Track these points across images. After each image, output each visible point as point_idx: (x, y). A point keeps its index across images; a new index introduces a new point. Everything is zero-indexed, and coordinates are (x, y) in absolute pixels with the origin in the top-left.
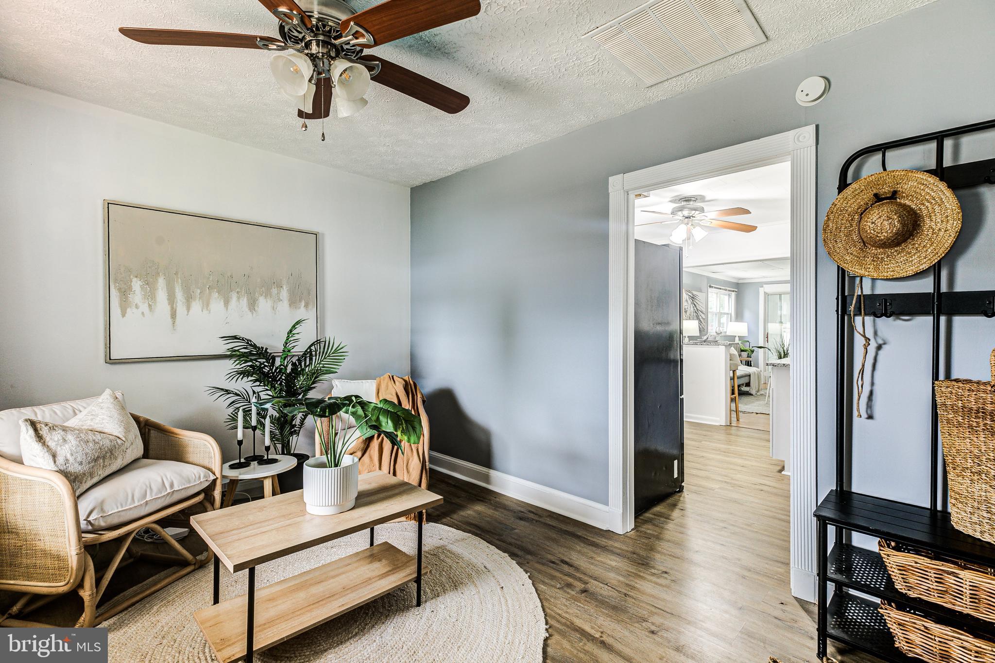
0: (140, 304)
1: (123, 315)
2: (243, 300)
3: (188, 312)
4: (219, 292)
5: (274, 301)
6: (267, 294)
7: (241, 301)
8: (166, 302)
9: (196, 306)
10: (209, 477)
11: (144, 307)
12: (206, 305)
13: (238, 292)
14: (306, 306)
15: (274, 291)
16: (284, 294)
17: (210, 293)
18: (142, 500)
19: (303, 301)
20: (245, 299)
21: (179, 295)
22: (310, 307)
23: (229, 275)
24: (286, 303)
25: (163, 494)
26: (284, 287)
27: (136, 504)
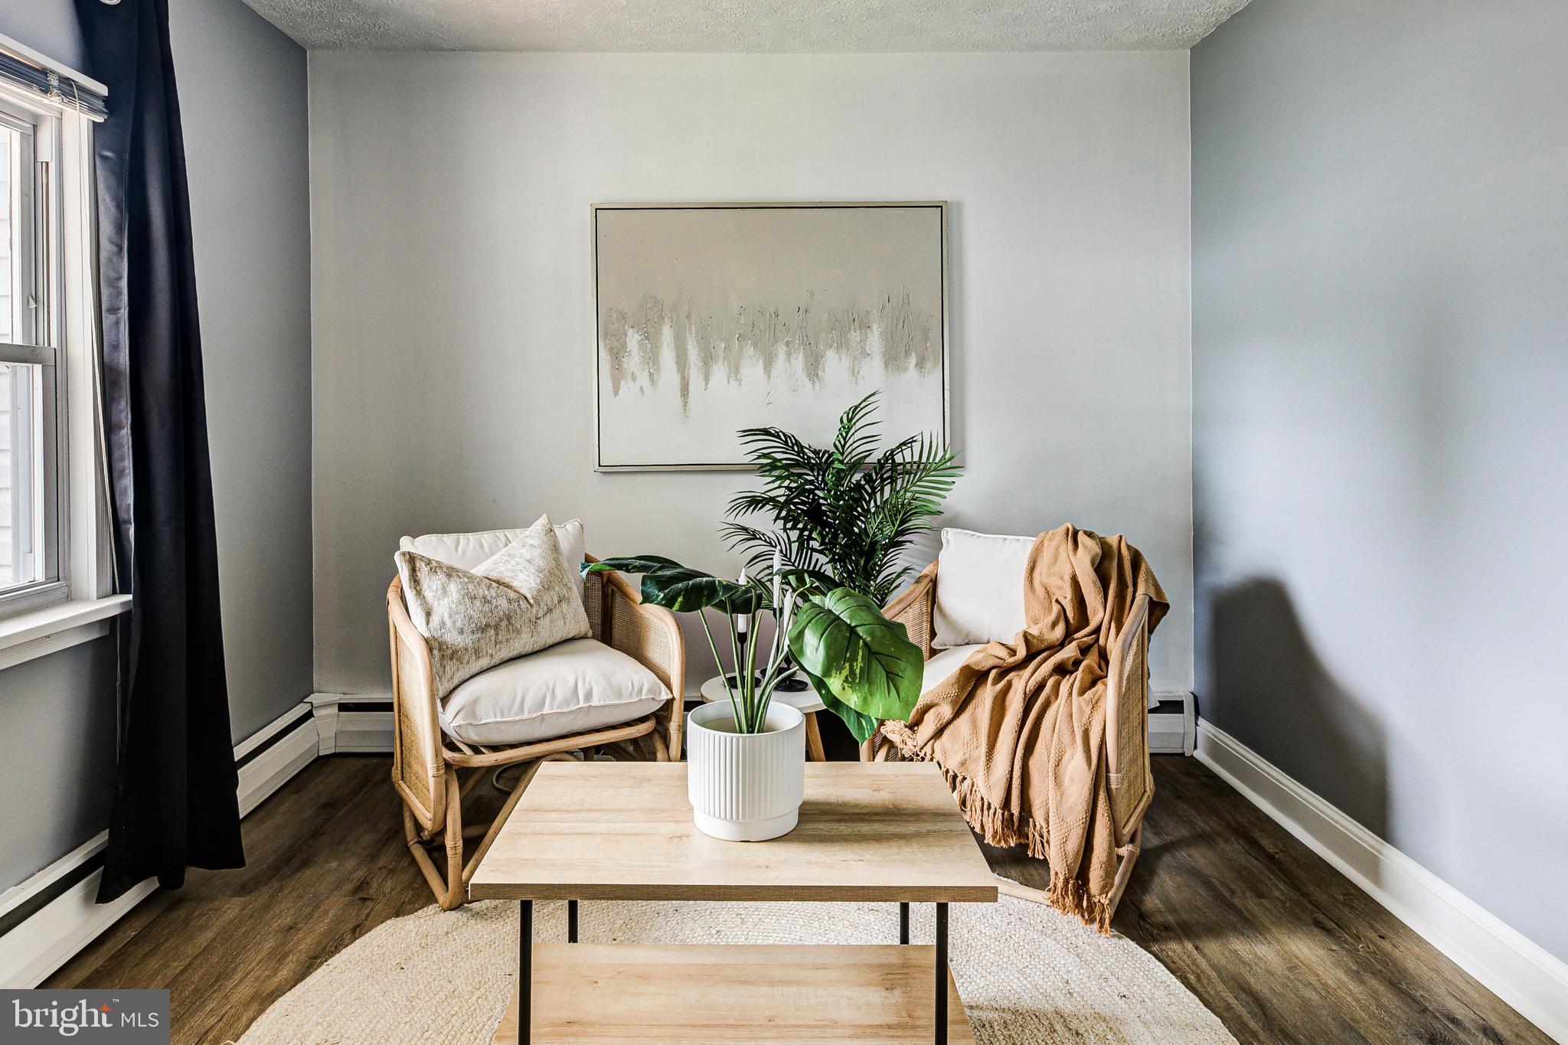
0: (637, 373)
1: (616, 393)
2: (796, 359)
3: (707, 384)
4: (755, 345)
5: (855, 358)
6: (842, 344)
7: (793, 360)
8: (674, 367)
9: (719, 372)
10: (660, 693)
11: (643, 378)
12: (735, 371)
13: (787, 344)
14: (920, 364)
15: (855, 336)
16: (875, 341)
17: (741, 349)
18: (535, 712)
19: (914, 355)
20: (801, 356)
21: (693, 355)
22: (928, 366)
23: (772, 311)
24: (877, 361)
25: (572, 708)
26: (875, 327)
27: (525, 716)
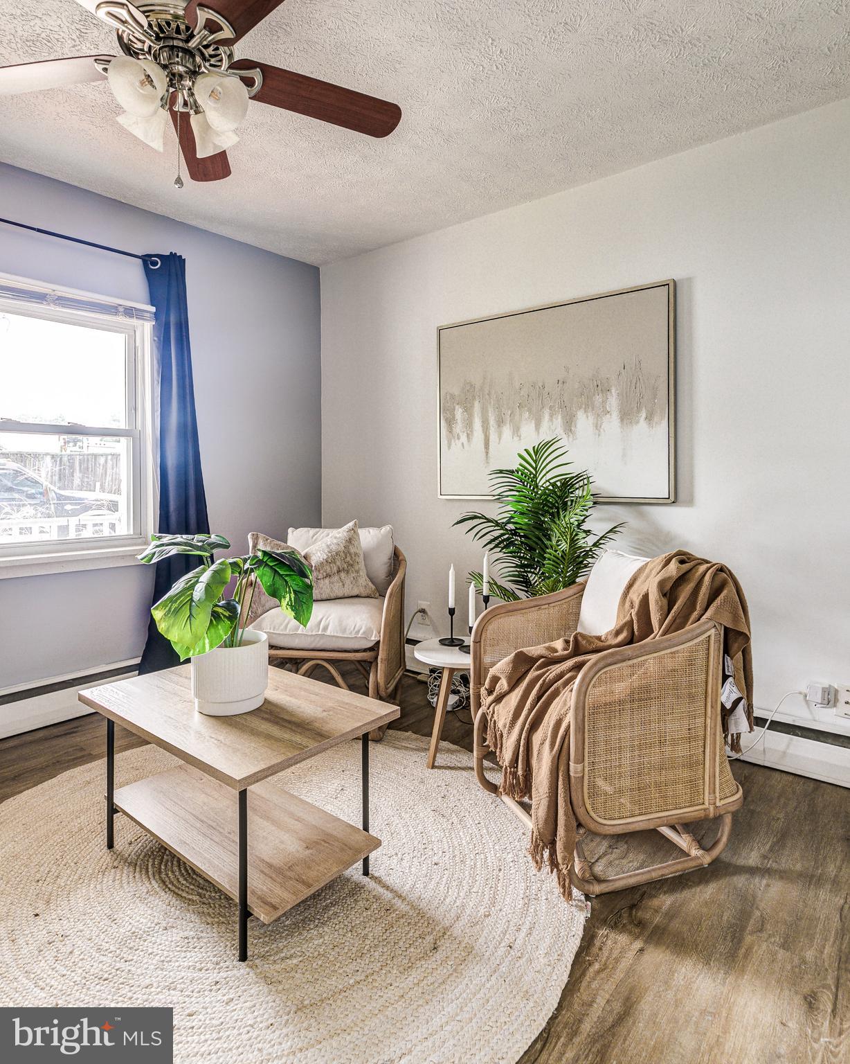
0: (460, 434)
1: (449, 448)
2: (557, 419)
3: (500, 439)
4: (530, 411)
5: (598, 415)
6: (588, 406)
7: (554, 420)
8: (481, 429)
9: (507, 431)
11: (464, 438)
12: (516, 431)
13: (551, 408)
14: (649, 418)
15: (598, 399)
16: (613, 402)
17: (521, 415)
19: (644, 409)
20: (560, 417)
21: (492, 421)
22: (656, 419)
23: (540, 385)
24: (615, 416)
26: (613, 391)
